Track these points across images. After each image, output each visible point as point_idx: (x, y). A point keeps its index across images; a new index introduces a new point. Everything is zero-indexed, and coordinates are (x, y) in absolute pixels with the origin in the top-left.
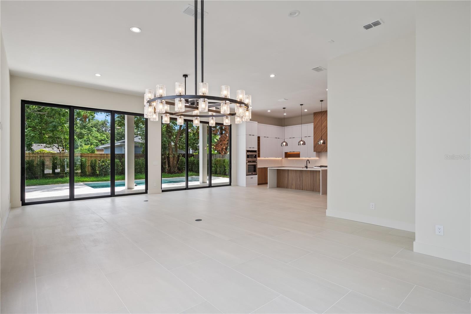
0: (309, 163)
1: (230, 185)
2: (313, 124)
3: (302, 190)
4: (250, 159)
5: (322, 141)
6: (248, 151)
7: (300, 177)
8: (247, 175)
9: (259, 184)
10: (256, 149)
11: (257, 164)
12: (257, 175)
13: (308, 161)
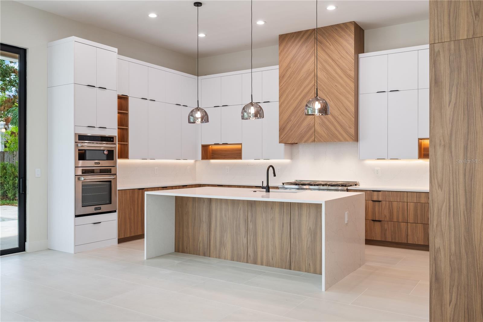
0: (275, 175)
1: (21, 248)
2: (278, 67)
3: (255, 262)
4: (89, 164)
5: (317, 106)
6: (82, 138)
7: (246, 221)
8: (77, 216)
9: (121, 241)
10: (113, 131)
11: (115, 179)
12: (115, 211)
13: (271, 168)
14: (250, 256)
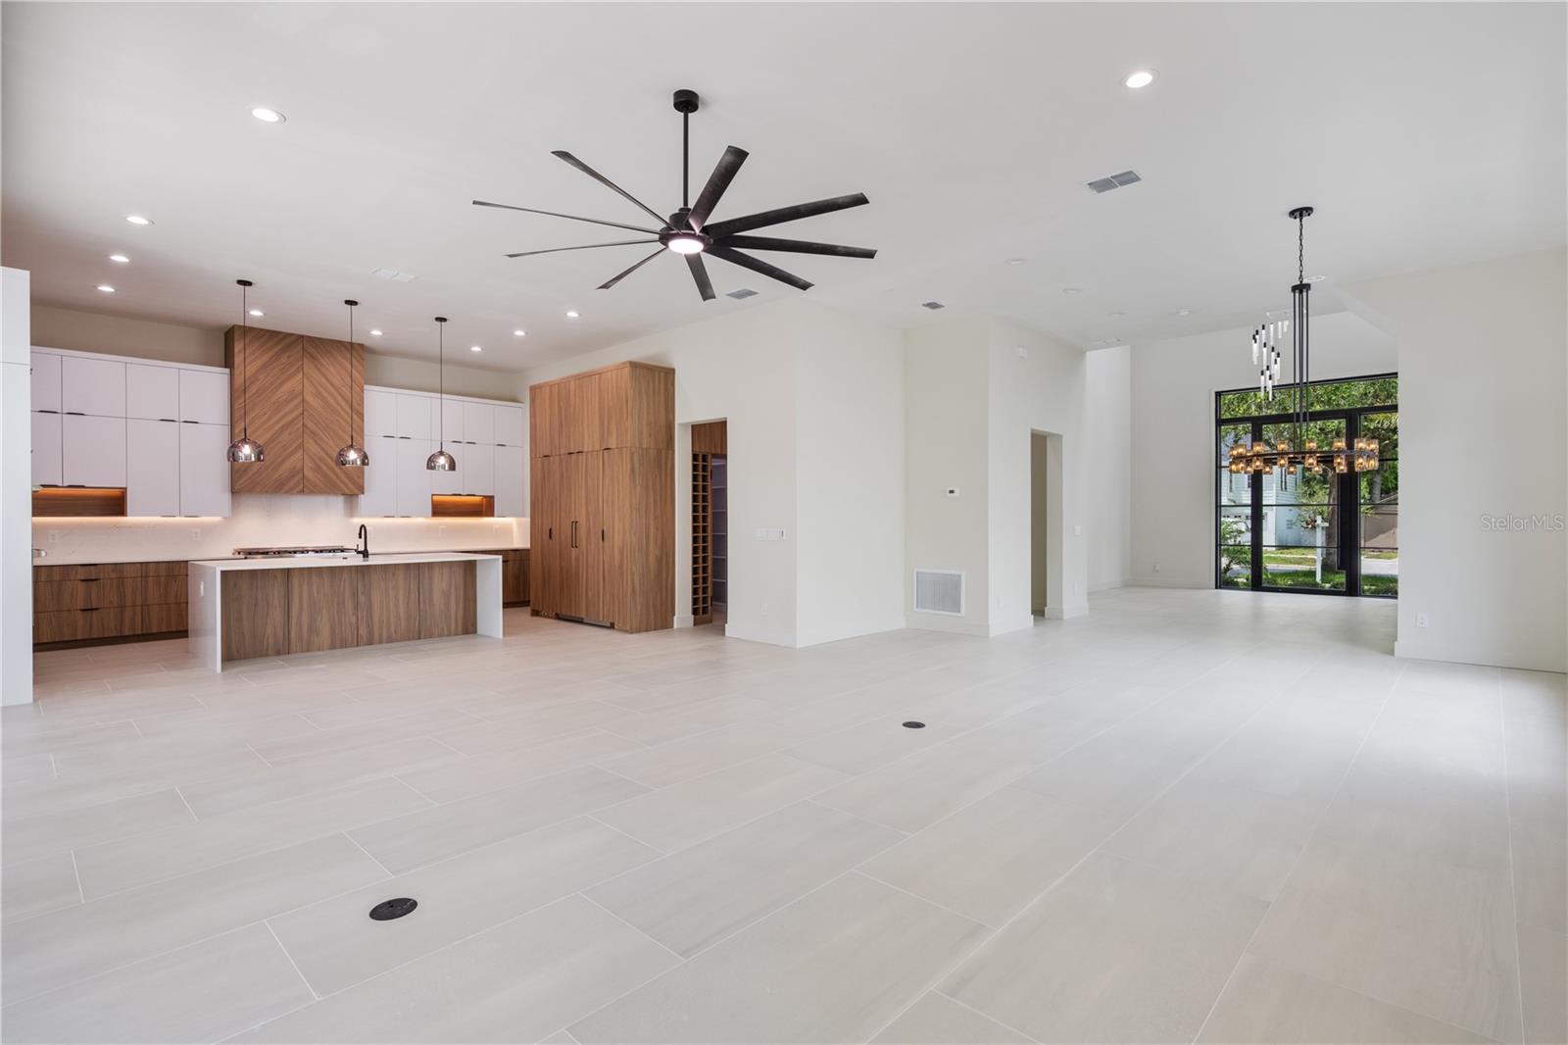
2: (224, 371)
14: (361, 636)
